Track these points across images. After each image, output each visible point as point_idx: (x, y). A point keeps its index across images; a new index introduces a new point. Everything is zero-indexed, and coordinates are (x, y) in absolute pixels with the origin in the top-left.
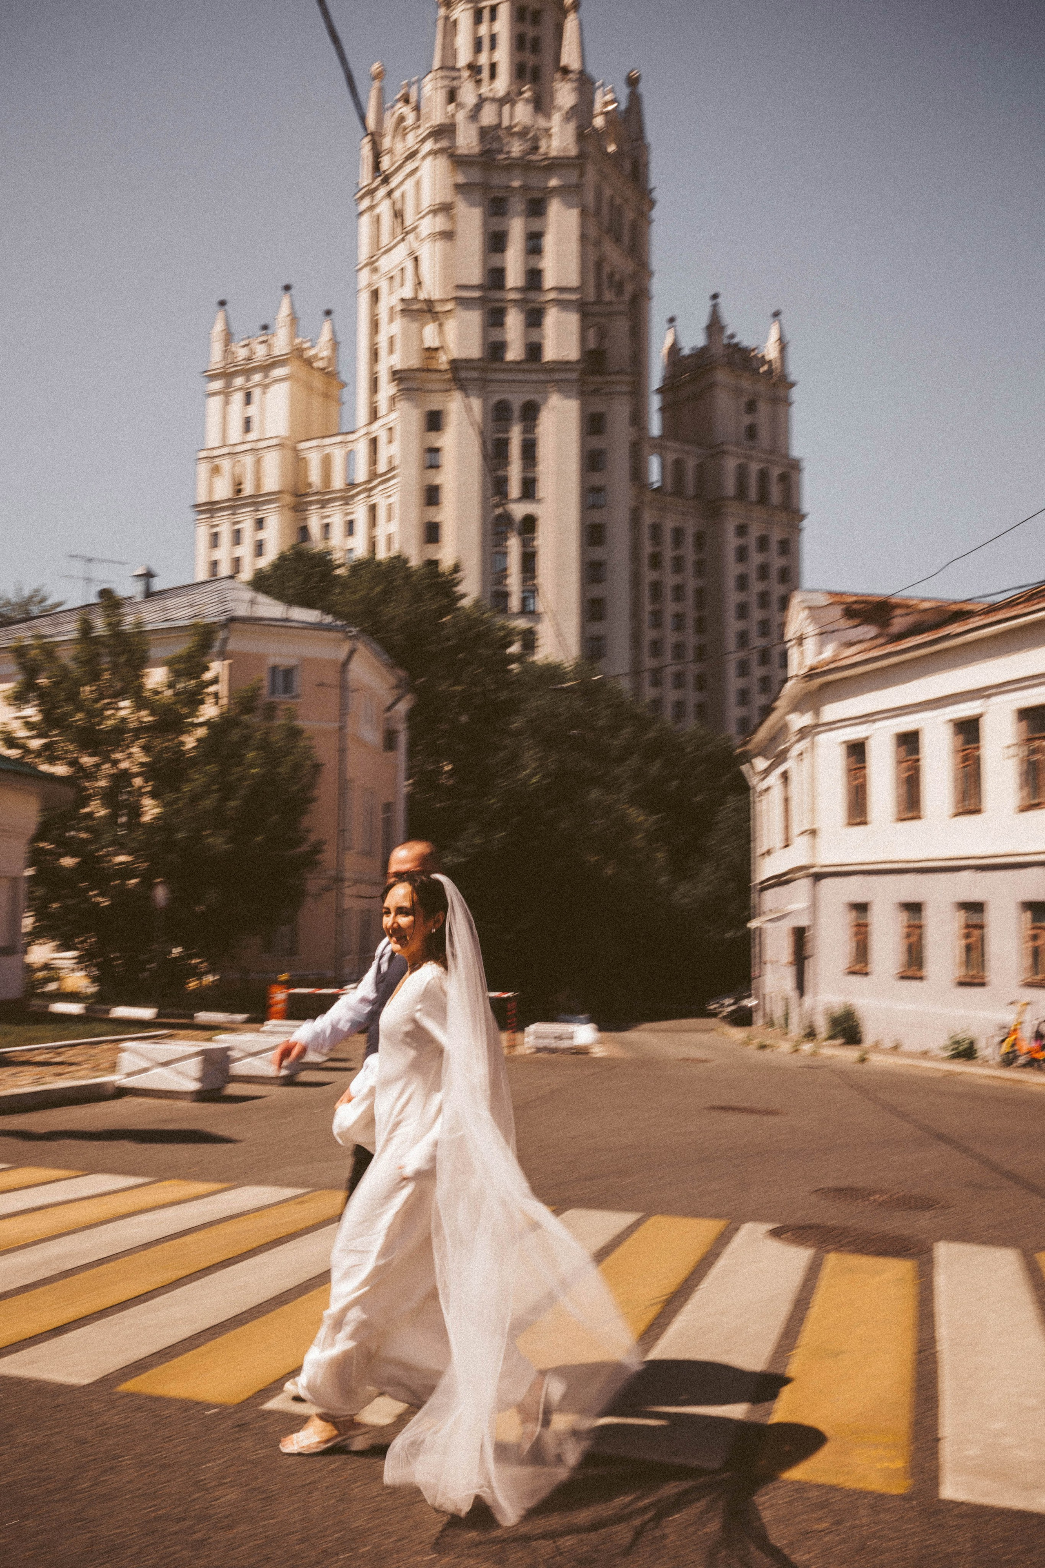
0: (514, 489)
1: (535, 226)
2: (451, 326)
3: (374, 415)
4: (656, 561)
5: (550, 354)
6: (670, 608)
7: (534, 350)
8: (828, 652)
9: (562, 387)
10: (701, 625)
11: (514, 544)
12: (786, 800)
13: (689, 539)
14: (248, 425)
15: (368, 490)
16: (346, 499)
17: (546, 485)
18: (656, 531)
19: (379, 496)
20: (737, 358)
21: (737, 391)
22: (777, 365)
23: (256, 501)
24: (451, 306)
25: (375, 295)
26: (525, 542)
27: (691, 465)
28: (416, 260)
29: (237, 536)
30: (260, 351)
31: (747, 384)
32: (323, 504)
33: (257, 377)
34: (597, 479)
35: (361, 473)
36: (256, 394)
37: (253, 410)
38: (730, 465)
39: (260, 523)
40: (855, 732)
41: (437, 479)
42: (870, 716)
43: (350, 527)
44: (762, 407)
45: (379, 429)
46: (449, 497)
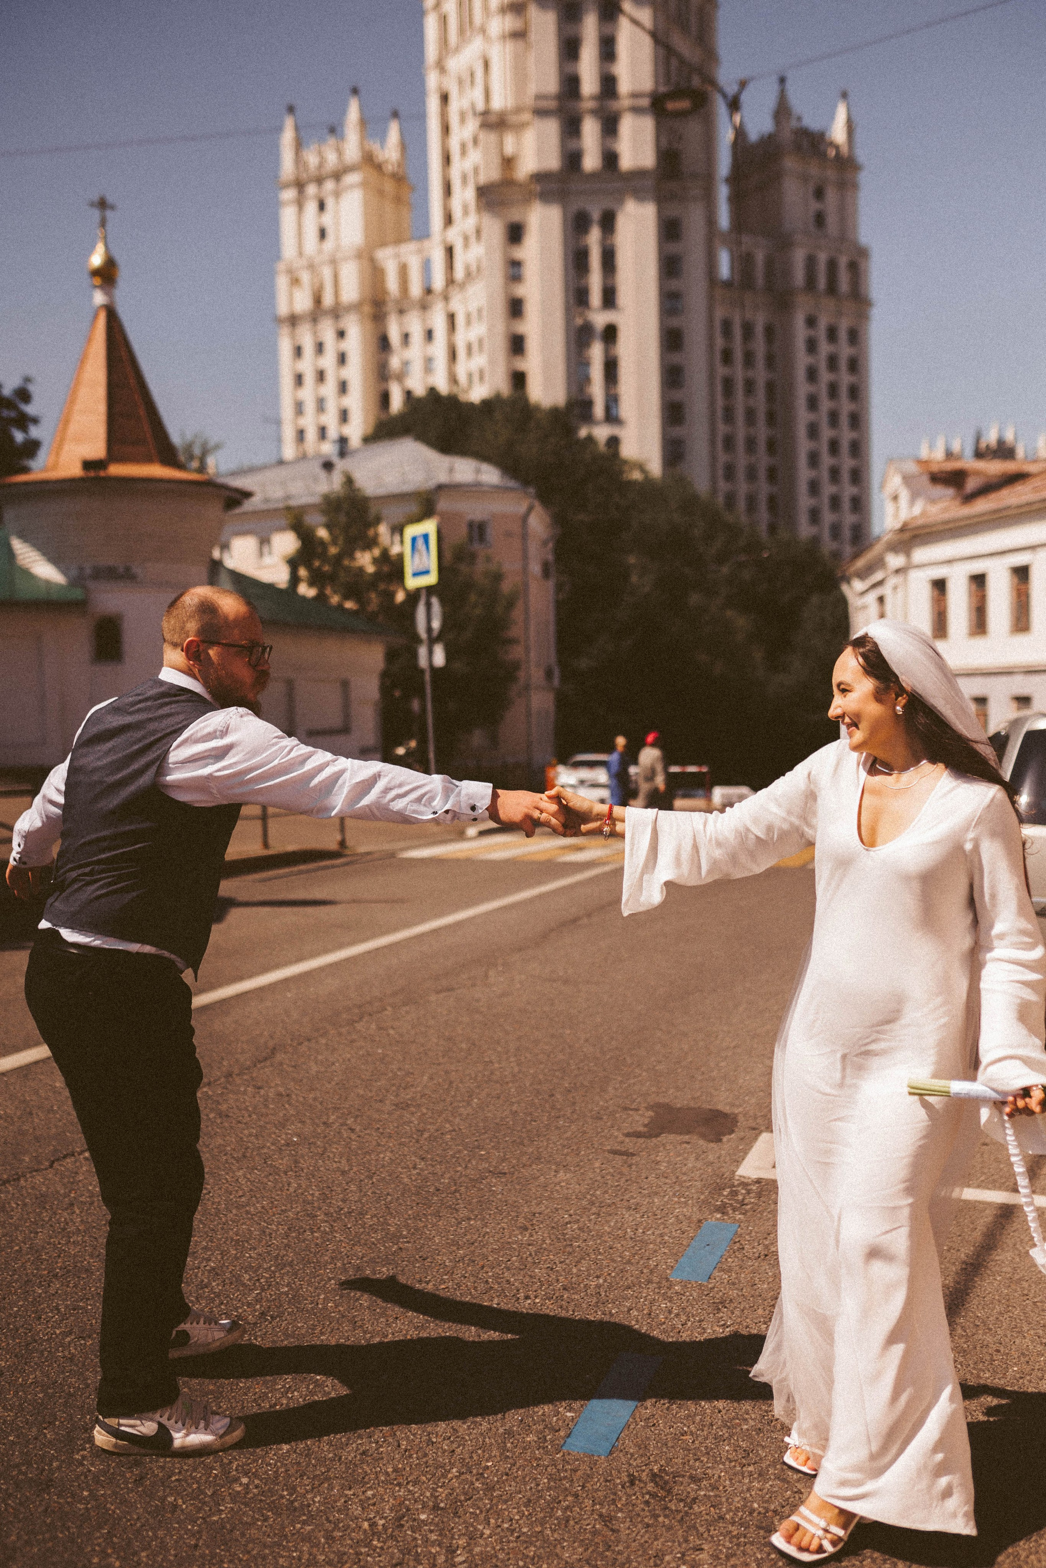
0: (596, 297)
1: (607, 31)
2: (529, 137)
3: (449, 220)
4: (727, 356)
5: (626, 162)
6: (741, 402)
7: (610, 159)
8: (917, 510)
9: (640, 196)
10: (771, 418)
11: (596, 352)
13: (759, 333)
14: (323, 234)
15: (446, 298)
16: (424, 306)
17: (625, 294)
18: (727, 326)
19: (457, 305)
20: (805, 143)
21: (805, 178)
22: (845, 150)
23: (336, 312)
24: (526, 116)
25: (445, 98)
26: (607, 351)
27: (760, 257)
28: (486, 65)
29: (320, 348)
30: (331, 158)
31: (814, 170)
32: (401, 312)
33: (329, 185)
34: (674, 284)
35: (438, 282)
36: (330, 203)
37: (327, 219)
38: (799, 256)
39: (341, 334)
40: (938, 573)
41: (521, 291)
42: (949, 562)
43: (429, 335)
44: (831, 195)
45: (454, 235)
46: (532, 310)
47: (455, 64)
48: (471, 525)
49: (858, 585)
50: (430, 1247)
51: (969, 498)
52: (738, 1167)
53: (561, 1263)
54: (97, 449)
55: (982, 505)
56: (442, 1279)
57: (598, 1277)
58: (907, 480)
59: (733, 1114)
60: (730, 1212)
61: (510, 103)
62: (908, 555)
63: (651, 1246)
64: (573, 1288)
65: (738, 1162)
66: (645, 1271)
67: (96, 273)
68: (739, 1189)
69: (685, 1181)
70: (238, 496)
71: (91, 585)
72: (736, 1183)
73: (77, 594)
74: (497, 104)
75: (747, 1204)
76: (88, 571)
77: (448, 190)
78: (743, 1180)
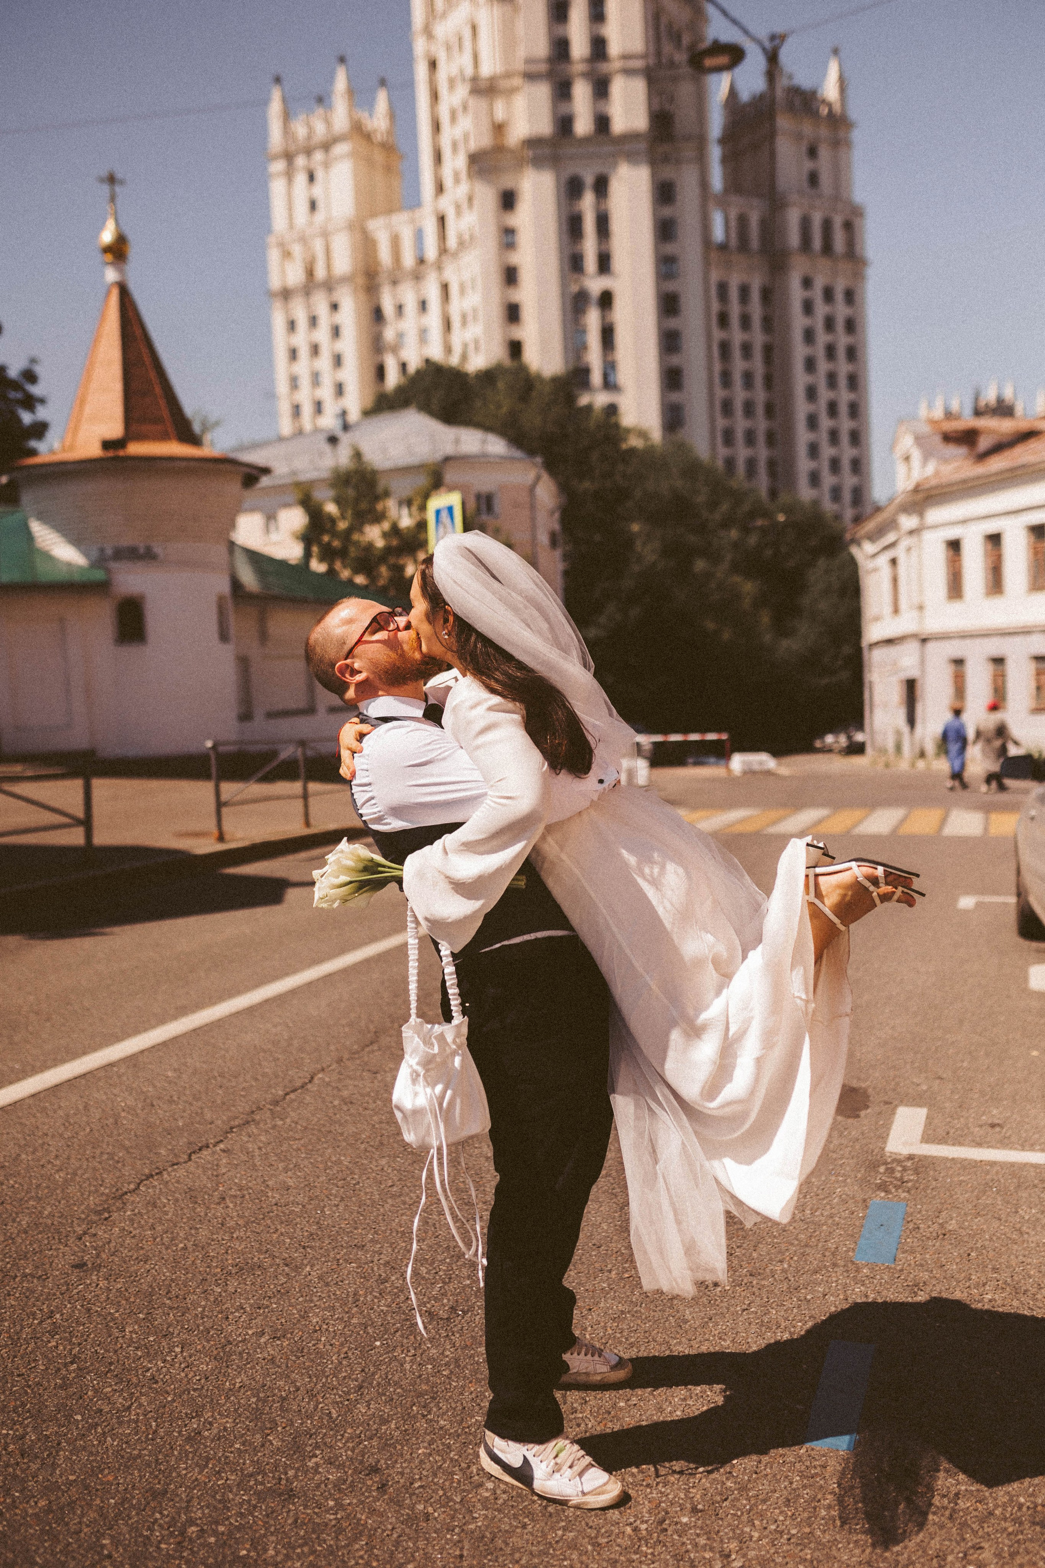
0: (591, 263)
2: (520, 102)
3: (440, 188)
4: (723, 320)
5: (619, 125)
6: (739, 365)
7: (602, 123)
8: (930, 470)
9: (632, 158)
10: (769, 381)
11: (593, 318)
12: (895, 580)
13: (755, 296)
14: (313, 206)
15: (439, 267)
16: (417, 277)
17: (620, 260)
18: (723, 289)
19: (451, 274)
20: (797, 102)
21: (798, 137)
22: (837, 108)
23: (329, 285)
24: (517, 81)
25: (433, 65)
26: (603, 318)
27: (754, 219)
28: (474, 28)
29: (313, 321)
30: (320, 129)
31: (807, 129)
32: (395, 283)
33: (318, 156)
34: (669, 249)
35: (431, 252)
36: (320, 174)
37: (317, 191)
38: (793, 217)
39: (335, 307)
40: (952, 533)
41: (515, 259)
42: (964, 522)
43: (423, 306)
44: (824, 152)
45: (446, 204)
46: (526, 277)
47: (442, 30)
48: (478, 497)
49: (869, 548)
50: (599, 1234)
51: (983, 457)
52: (885, 1143)
53: (738, 1247)
54: (115, 429)
55: (997, 463)
56: (624, 1268)
57: (781, 1261)
58: (919, 440)
59: (861, 1088)
60: (893, 1190)
61: (499, 69)
62: (921, 514)
63: (824, 1227)
64: (759, 1274)
65: (884, 1138)
66: (827, 1254)
67: (107, 250)
68: (894, 1165)
69: (835, 1160)
70: (254, 472)
71: (113, 565)
72: (889, 1160)
73: (99, 575)
74: (487, 69)
75: (907, 1182)
76: (109, 552)
77: (438, 158)
78: (894, 1156)
